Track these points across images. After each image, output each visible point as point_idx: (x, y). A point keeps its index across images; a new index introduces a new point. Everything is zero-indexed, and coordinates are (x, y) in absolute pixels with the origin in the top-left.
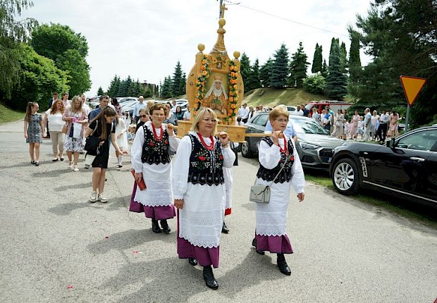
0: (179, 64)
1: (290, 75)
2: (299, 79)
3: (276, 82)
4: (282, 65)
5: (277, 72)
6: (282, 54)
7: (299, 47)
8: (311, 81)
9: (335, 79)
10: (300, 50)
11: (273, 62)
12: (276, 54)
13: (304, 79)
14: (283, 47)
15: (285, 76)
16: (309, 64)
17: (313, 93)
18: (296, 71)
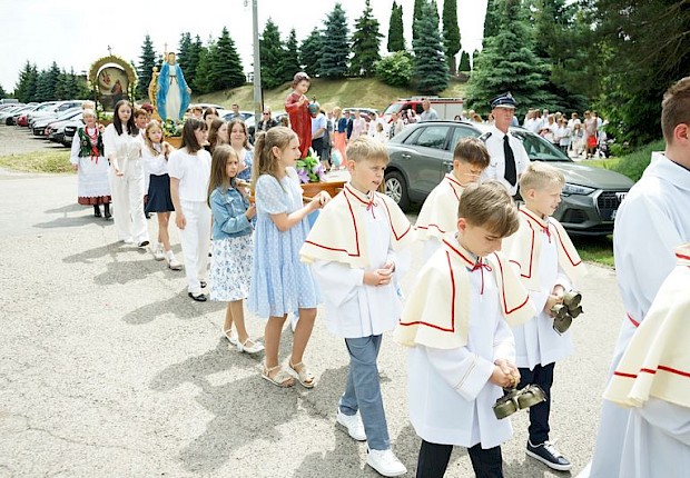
0: (148, 39)
1: (352, 55)
2: (368, 62)
3: (330, 67)
4: (339, 39)
5: (330, 51)
6: (337, 20)
7: (365, 8)
8: (389, 65)
9: (427, 62)
10: (366, 13)
11: (323, 34)
12: (328, 20)
13: (376, 62)
14: (338, 7)
15: (344, 58)
16: (382, 36)
17: (393, 85)
18: (363, 49)
